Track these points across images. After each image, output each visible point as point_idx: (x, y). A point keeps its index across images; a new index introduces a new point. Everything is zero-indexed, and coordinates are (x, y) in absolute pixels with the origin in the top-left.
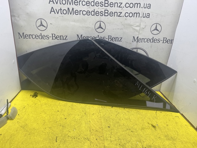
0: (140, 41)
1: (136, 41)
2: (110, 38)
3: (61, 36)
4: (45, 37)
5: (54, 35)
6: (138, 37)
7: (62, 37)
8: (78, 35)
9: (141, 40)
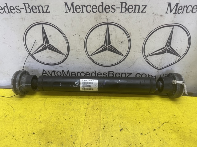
0: (180, 11)
1: (174, 11)
2: (125, 7)
3: (38, 7)
4: (14, 9)
5: (27, 6)
6: (177, 4)
7: (40, 8)
8: (66, 3)
9: (182, 9)
